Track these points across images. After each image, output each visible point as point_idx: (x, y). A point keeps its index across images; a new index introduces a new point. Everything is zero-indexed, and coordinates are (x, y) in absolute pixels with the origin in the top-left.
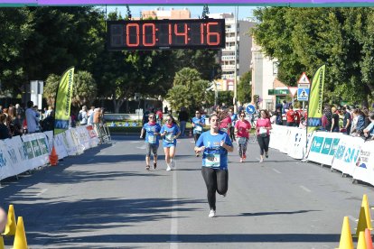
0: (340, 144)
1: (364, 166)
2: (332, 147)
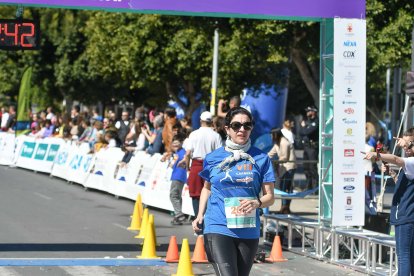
0: (60, 150)
1: (100, 173)
2: (49, 152)
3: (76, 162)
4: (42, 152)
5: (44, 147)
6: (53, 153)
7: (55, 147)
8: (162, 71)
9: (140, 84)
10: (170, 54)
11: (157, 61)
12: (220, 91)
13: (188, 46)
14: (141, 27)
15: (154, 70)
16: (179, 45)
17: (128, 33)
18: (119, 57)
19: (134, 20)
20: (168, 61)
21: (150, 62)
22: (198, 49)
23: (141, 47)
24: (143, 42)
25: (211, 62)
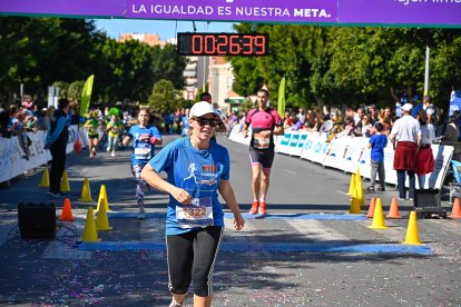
0: (308, 139)
1: (333, 155)
2: (300, 141)
3: (318, 147)
4: (295, 141)
5: (297, 137)
6: (302, 141)
7: (304, 137)
8: (386, 79)
9: (370, 89)
10: (392, 66)
11: (382, 71)
12: (431, 93)
13: (406, 59)
14: (369, 46)
15: (380, 78)
16: (400, 59)
17: (361, 50)
18: (354, 69)
19: (365, 41)
20: (391, 71)
21: (377, 72)
22: (414, 62)
23: (370, 61)
24: (372, 57)
25: (424, 71)
